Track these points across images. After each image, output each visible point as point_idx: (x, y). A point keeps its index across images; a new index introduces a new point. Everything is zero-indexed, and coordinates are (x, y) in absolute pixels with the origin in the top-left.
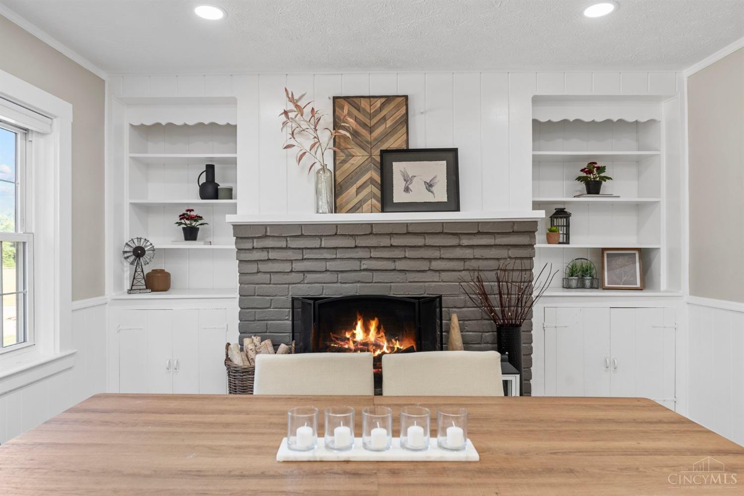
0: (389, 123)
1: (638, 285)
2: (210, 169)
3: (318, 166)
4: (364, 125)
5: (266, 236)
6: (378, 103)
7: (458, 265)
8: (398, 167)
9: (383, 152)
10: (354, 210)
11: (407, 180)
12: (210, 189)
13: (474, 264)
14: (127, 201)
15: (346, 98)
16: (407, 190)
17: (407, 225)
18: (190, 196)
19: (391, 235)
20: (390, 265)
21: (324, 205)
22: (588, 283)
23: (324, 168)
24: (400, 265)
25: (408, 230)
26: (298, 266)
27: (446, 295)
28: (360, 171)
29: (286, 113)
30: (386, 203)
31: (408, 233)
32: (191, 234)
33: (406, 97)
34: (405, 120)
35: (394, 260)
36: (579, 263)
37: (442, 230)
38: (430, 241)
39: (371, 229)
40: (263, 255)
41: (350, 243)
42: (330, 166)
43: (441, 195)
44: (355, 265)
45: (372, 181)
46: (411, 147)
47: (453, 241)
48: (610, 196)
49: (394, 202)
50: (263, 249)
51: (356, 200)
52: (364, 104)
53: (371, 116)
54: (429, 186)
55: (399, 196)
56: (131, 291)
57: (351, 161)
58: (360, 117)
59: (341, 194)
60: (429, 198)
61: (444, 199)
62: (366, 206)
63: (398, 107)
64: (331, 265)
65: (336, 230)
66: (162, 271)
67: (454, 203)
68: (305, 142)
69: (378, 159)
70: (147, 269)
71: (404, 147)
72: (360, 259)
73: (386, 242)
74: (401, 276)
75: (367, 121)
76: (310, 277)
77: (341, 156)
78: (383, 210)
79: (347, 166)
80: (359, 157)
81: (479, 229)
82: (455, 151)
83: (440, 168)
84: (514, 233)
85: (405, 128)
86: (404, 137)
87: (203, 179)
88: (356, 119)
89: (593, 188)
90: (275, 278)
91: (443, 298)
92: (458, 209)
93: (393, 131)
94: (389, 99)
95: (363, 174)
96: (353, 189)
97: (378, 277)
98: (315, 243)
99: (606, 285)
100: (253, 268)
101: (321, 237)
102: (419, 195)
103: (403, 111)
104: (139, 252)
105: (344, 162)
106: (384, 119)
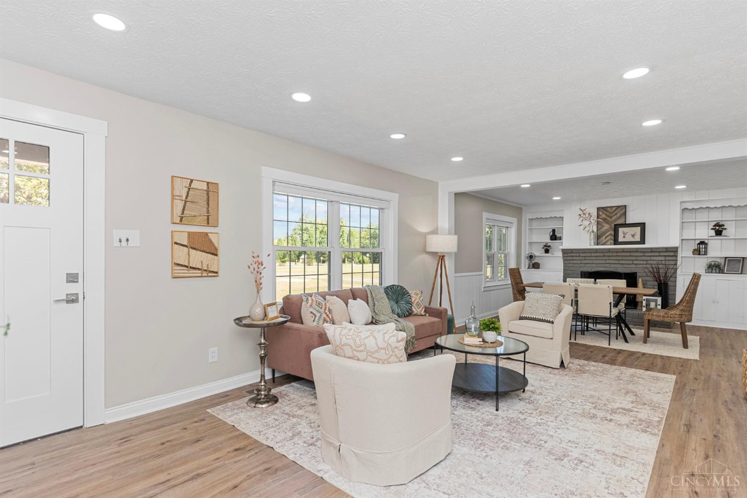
0: (618, 215)
1: (740, 272)
2: (554, 231)
3: (591, 230)
4: (608, 216)
5: (572, 252)
6: (614, 208)
7: (645, 262)
8: (621, 230)
9: (615, 225)
10: (603, 244)
11: (624, 234)
12: (554, 237)
13: (651, 262)
14: (527, 242)
15: (602, 208)
16: (624, 237)
17: (623, 249)
18: (547, 239)
19: (617, 252)
20: (617, 262)
21: (592, 242)
22: (718, 271)
23: (593, 232)
24: (620, 262)
25: (623, 250)
26: (583, 262)
27: (639, 272)
28: (607, 231)
29: (580, 215)
30: (616, 242)
31: (623, 252)
32: (547, 251)
33: (625, 206)
34: (625, 214)
35: (619, 260)
36: (713, 263)
37: (637, 250)
38: (632, 254)
39: (609, 250)
40: (571, 258)
41: (602, 255)
42: (595, 230)
43: (638, 238)
44: (604, 262)
45: (611, 234)
46: (627, 223)
47: (643, 254)
48: (726, 236)
49: (619, 241)
50: (571, 256)
51: (604, 241)
52: (608, 209)
53: (611, 213)
54: (633, 236)
55: (621, 239)
56: (528, 268)
57: (604, 228)
58: (608, 214)
59: (599, 239)
60: (633, 240)
61: (639, 240)
62: (609, 243)
63: (622, 209)
64: (594, 262)
65: (596, 251)
66: (537, 263)
67: (643, 241)
68: (586, 223)
69: (613, 227)
70: (533, 262)
71: (624, 223)
72: (606, 260)
73: (615, 254)
74: (622, 266)
75: (610, 215)
76: (587, 265)
77: (600, 227)
78: (615, 244)
79: (601, 230)
80: (606, 227)
81: (652, 250)
82: (644, 224)
83: (638, 230)
84: (667, 251)
85: (624, 217)
86: (624, 219)
87: (551, 234)
88: (605, 214)
89: (719, 233)
90: (575, 266)
91: (638, 274)
92: (644, 243)
93: (620, 217)
94: (618, 207)
95: (607, 232)
96: (604, 237)
97: (612, 266)
98: (589, 255)
99: (725, 272)
100: (568, 262)
101: (591, 253)
102: (629, 238)
103: (624, 211)
104: (531, 257)
105: (601, 228)
106: (616, 214)
